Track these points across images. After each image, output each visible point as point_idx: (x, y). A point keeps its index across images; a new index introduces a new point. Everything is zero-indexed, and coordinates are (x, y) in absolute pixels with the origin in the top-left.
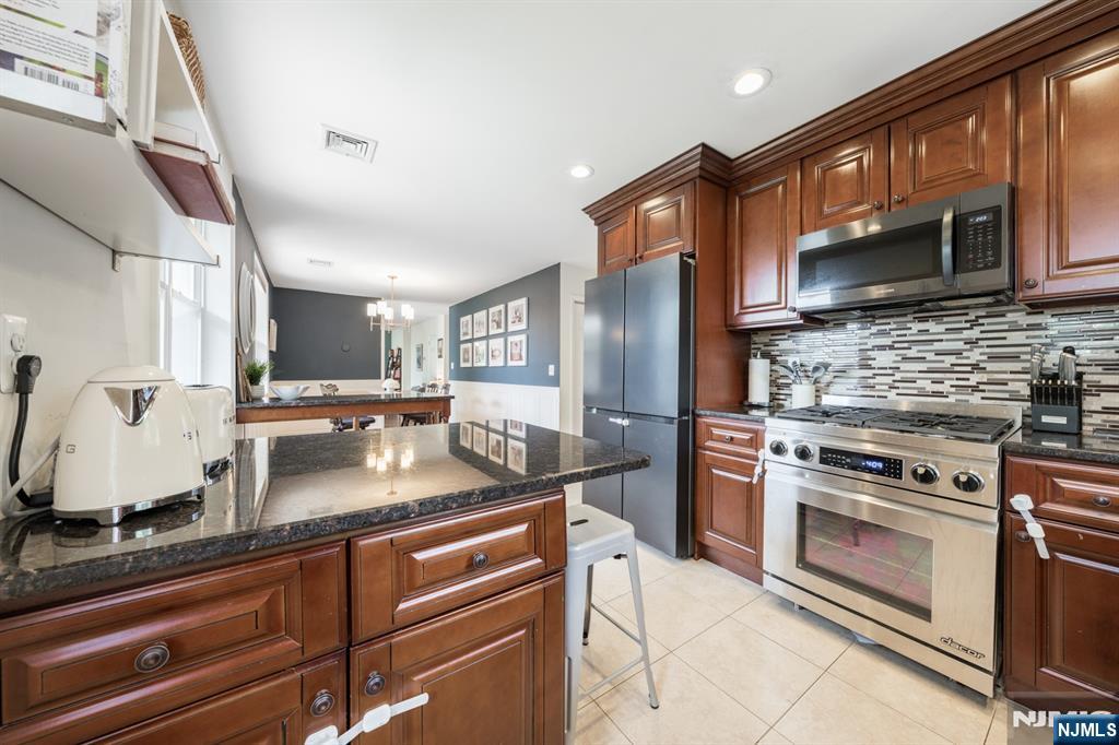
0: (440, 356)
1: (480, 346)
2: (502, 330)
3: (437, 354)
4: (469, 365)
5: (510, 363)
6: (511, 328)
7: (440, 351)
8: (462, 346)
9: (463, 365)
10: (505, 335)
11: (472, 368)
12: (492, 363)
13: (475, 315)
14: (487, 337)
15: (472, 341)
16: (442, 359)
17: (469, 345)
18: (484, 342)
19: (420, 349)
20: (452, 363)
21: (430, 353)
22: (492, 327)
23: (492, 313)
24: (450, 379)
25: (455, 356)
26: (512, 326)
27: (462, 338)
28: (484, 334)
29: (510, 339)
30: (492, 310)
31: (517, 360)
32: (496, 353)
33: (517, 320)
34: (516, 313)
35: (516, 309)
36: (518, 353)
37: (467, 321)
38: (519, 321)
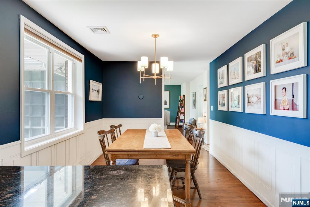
0: (205, 100)
1: (236, 92)
2: (262, 74)
3: (203, 99)
4: (225, 109)
5: (274, 112)
6: (274, 70)
7: (205, 96)
8: (220, 93)
9: (220, 108)
10: (267, 78)
11: (228, 111)
12: (249, 110)
13: (230, 64)
14: (243, 83)
15: (227, 88)
16: (206, 102)
17: (225, 92)
18: (240, 89)
19: (194, 95)
20: (212, 107)
21: (200, 98)
22: (248, 72)
23: (248, 58)
24: (210, 119)
25: (214, 101)
26: (276, 67)
27: (219, 86)
28: (240, 80)
29: (274, 83)
30: (247, 55)
31: (288, 109)
32: (254, 99)
33: (286, 57)
34: (283, 50)
35: (285, 44)
36: (289, 100)
37: (223, 71)
38: (290, 58)
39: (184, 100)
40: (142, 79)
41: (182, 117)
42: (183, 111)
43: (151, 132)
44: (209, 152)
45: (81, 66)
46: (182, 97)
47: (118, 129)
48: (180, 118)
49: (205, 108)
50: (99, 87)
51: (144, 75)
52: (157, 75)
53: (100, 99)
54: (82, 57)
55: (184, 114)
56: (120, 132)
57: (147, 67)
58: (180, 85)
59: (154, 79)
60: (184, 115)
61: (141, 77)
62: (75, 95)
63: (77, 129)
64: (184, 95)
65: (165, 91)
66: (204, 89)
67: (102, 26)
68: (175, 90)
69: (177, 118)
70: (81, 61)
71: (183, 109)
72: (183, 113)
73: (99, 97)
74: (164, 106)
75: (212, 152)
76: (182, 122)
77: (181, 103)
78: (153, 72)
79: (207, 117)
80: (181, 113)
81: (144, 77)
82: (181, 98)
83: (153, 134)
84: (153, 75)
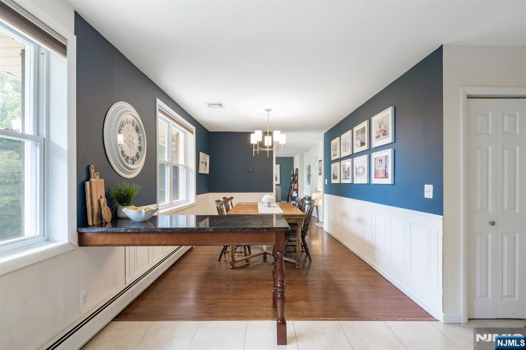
0: (320, 174)
3: (318, 172)
6: (375, 144)
7: (320, 170)
8: (333, 165)
9: (333, 181)
10: (369, 151)
11: (340, 184)
13: (343, 136)
14: (352, 156)
15: (339, 160)
16: (321, 176)
17: (338, 164)
18: (350, 161)
19: (309, 168)
20: (326, 180)
21: (315, 172)
22: (357, 145)
23: (356, 132)
24: (325, 193)
25: (328, 174)
26: (375, 141)
27: (333, 158)
28: (349, 153)
29: (374, 155)
30: (356, 129)
31: (383, 178)
32: (361, 170)
33: (381, 134)
34: (380, 127)
35: (381, 122)
36: (383, 170)
37: (336, 143)
38: (384, 135)
39: (297, 175)
40: (256, 152)
41: (294, 194)
42: (295, 188)
43: (264, 203)
44: (324, 229)
45: (192, 138)
46: (295, 172)
47: (230, 202)
48: (293, 196)
49: (320, 182)
50: (206, 159)
51: (258, 148)
52: (270, 147)
53: (207, 172)
54: (194, 129)
55: (297, 190)
56: (232, 204)
57: (261, 140)
58: (293, 158)
59: (267, 151)
60: (297, 192)
61: (254, 150)
62: (186, 167)
63: (188, 202)
64: (297, 169)
65: (276, 164)
66: (319, 161)
67: (218, 102)
68: (287, 163)
69: (288, 196)
70: (192, 133)
71: (296, 185)
72: (295, 190)
73: (206, 170)
74: (275, 183)
75: (326, 228)
76: (294, 200)
77: (294, 179)
78: (266, 144)
79: (322, 193)
80: (294, 190)
81: (258, 150)
82: (293, 172)
83: (266, 204)
84: (266, 147)
